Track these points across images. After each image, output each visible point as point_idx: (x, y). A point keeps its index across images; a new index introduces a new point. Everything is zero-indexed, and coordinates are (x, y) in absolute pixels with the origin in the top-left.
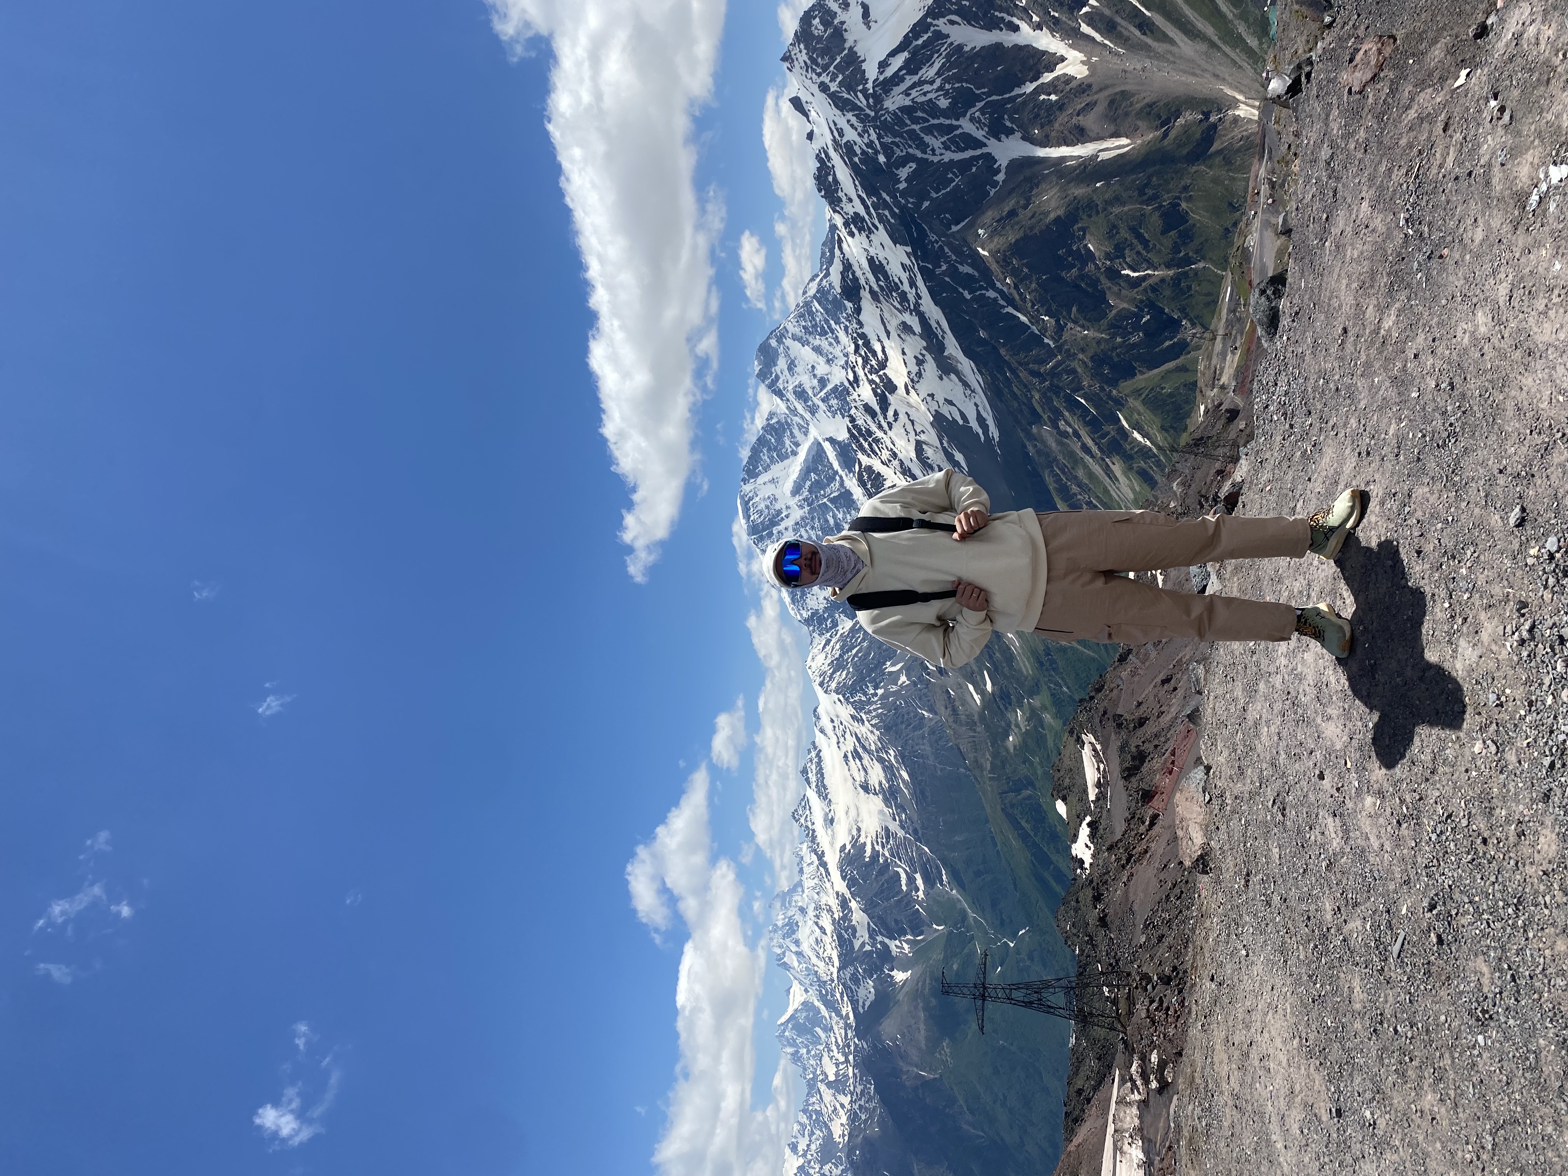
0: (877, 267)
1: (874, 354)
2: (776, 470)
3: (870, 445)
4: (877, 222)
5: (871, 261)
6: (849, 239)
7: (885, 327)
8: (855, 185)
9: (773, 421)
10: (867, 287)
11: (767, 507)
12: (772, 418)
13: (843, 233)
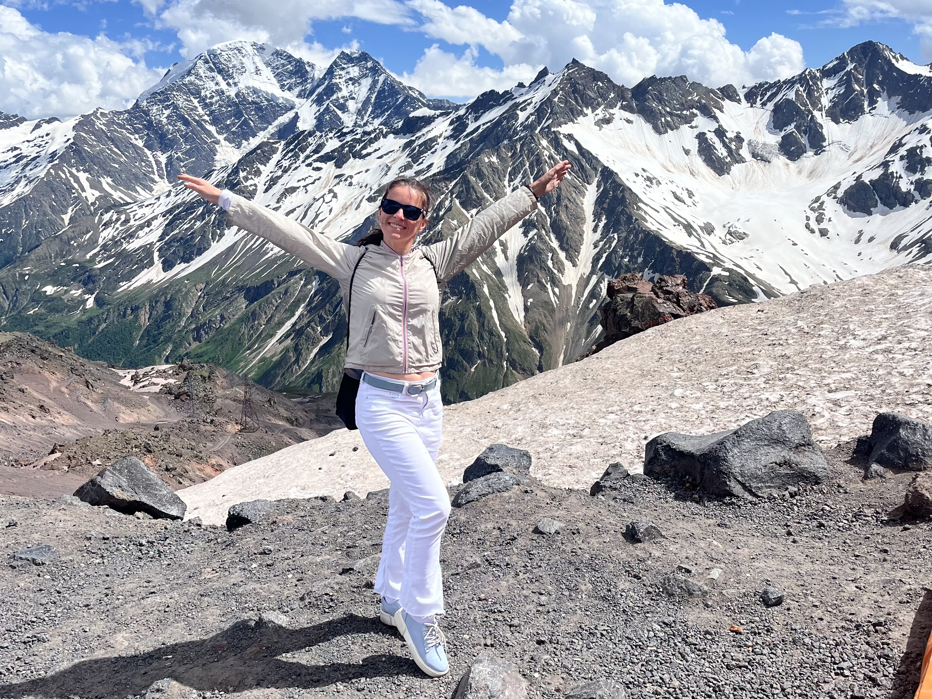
0: (428, 145)
1: (364, 148)
2: (267, 72)
3: (292, 150)
4: (461, 142)
5: (434, 140)
6: (448, 122)
7: (385, 155)
8: (487, 123)
9: (307, 68)
10: (414, 138)
11: (234, 66)
12: (310, 66)
13: (453, 116)
